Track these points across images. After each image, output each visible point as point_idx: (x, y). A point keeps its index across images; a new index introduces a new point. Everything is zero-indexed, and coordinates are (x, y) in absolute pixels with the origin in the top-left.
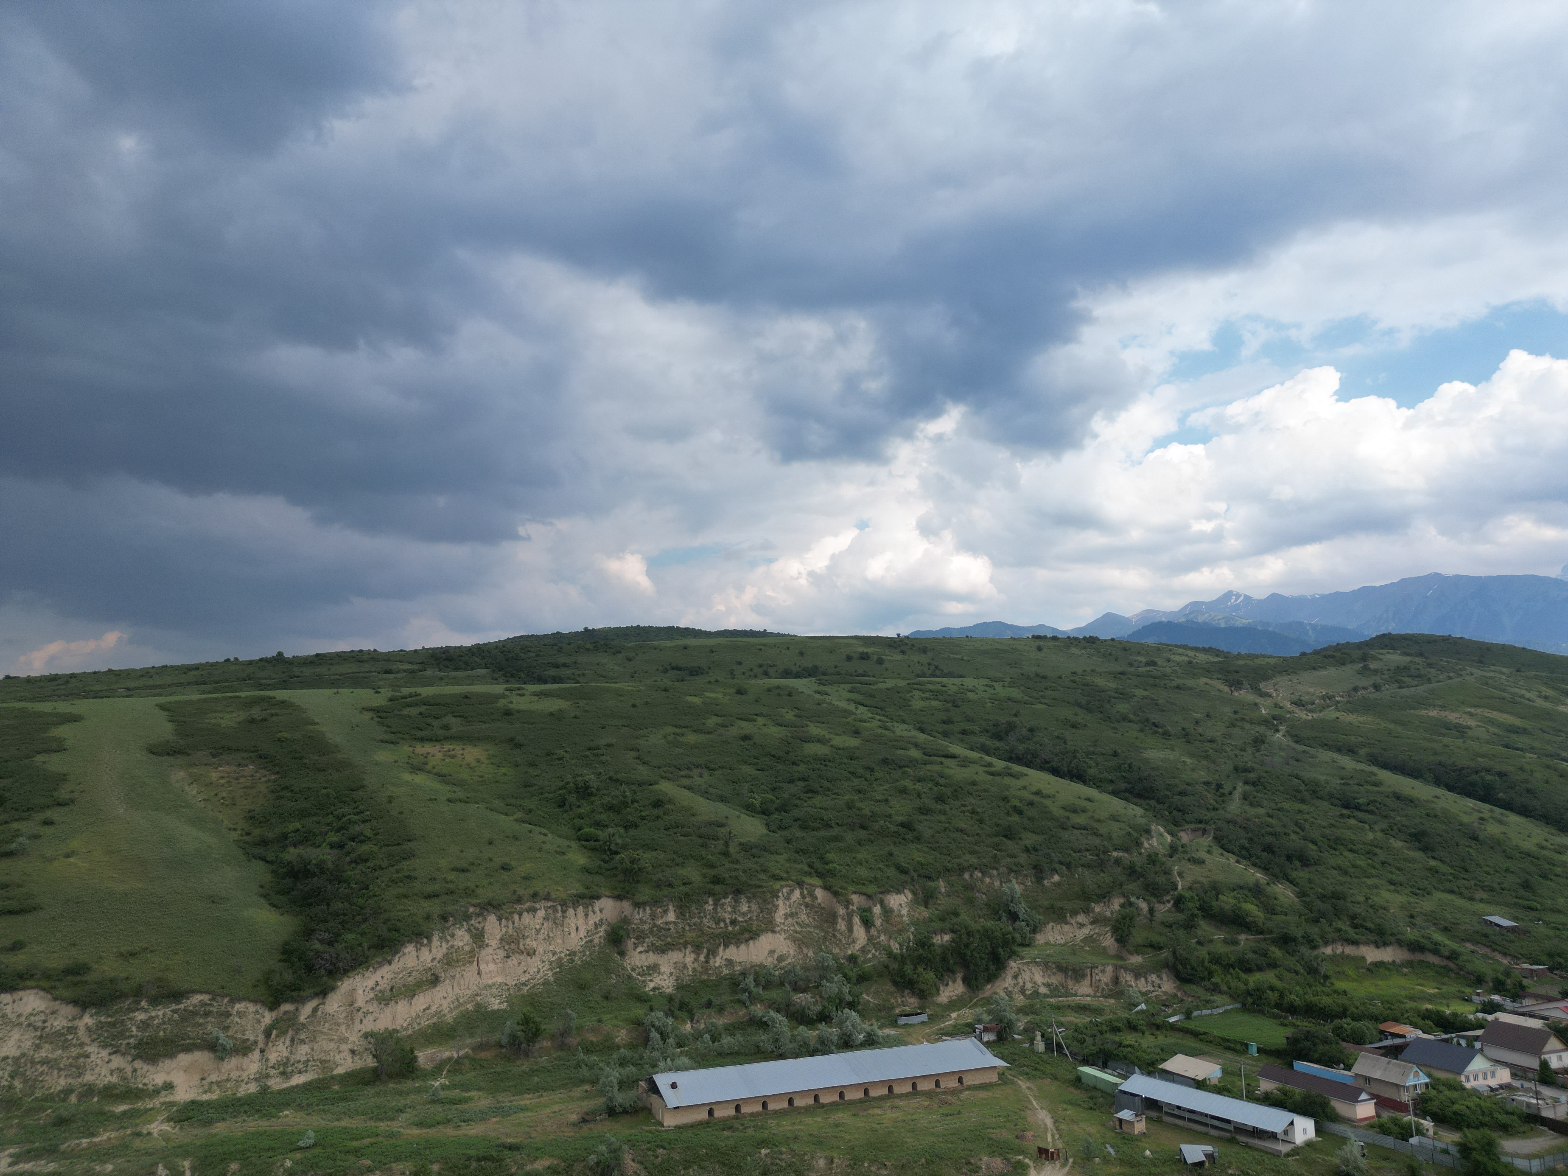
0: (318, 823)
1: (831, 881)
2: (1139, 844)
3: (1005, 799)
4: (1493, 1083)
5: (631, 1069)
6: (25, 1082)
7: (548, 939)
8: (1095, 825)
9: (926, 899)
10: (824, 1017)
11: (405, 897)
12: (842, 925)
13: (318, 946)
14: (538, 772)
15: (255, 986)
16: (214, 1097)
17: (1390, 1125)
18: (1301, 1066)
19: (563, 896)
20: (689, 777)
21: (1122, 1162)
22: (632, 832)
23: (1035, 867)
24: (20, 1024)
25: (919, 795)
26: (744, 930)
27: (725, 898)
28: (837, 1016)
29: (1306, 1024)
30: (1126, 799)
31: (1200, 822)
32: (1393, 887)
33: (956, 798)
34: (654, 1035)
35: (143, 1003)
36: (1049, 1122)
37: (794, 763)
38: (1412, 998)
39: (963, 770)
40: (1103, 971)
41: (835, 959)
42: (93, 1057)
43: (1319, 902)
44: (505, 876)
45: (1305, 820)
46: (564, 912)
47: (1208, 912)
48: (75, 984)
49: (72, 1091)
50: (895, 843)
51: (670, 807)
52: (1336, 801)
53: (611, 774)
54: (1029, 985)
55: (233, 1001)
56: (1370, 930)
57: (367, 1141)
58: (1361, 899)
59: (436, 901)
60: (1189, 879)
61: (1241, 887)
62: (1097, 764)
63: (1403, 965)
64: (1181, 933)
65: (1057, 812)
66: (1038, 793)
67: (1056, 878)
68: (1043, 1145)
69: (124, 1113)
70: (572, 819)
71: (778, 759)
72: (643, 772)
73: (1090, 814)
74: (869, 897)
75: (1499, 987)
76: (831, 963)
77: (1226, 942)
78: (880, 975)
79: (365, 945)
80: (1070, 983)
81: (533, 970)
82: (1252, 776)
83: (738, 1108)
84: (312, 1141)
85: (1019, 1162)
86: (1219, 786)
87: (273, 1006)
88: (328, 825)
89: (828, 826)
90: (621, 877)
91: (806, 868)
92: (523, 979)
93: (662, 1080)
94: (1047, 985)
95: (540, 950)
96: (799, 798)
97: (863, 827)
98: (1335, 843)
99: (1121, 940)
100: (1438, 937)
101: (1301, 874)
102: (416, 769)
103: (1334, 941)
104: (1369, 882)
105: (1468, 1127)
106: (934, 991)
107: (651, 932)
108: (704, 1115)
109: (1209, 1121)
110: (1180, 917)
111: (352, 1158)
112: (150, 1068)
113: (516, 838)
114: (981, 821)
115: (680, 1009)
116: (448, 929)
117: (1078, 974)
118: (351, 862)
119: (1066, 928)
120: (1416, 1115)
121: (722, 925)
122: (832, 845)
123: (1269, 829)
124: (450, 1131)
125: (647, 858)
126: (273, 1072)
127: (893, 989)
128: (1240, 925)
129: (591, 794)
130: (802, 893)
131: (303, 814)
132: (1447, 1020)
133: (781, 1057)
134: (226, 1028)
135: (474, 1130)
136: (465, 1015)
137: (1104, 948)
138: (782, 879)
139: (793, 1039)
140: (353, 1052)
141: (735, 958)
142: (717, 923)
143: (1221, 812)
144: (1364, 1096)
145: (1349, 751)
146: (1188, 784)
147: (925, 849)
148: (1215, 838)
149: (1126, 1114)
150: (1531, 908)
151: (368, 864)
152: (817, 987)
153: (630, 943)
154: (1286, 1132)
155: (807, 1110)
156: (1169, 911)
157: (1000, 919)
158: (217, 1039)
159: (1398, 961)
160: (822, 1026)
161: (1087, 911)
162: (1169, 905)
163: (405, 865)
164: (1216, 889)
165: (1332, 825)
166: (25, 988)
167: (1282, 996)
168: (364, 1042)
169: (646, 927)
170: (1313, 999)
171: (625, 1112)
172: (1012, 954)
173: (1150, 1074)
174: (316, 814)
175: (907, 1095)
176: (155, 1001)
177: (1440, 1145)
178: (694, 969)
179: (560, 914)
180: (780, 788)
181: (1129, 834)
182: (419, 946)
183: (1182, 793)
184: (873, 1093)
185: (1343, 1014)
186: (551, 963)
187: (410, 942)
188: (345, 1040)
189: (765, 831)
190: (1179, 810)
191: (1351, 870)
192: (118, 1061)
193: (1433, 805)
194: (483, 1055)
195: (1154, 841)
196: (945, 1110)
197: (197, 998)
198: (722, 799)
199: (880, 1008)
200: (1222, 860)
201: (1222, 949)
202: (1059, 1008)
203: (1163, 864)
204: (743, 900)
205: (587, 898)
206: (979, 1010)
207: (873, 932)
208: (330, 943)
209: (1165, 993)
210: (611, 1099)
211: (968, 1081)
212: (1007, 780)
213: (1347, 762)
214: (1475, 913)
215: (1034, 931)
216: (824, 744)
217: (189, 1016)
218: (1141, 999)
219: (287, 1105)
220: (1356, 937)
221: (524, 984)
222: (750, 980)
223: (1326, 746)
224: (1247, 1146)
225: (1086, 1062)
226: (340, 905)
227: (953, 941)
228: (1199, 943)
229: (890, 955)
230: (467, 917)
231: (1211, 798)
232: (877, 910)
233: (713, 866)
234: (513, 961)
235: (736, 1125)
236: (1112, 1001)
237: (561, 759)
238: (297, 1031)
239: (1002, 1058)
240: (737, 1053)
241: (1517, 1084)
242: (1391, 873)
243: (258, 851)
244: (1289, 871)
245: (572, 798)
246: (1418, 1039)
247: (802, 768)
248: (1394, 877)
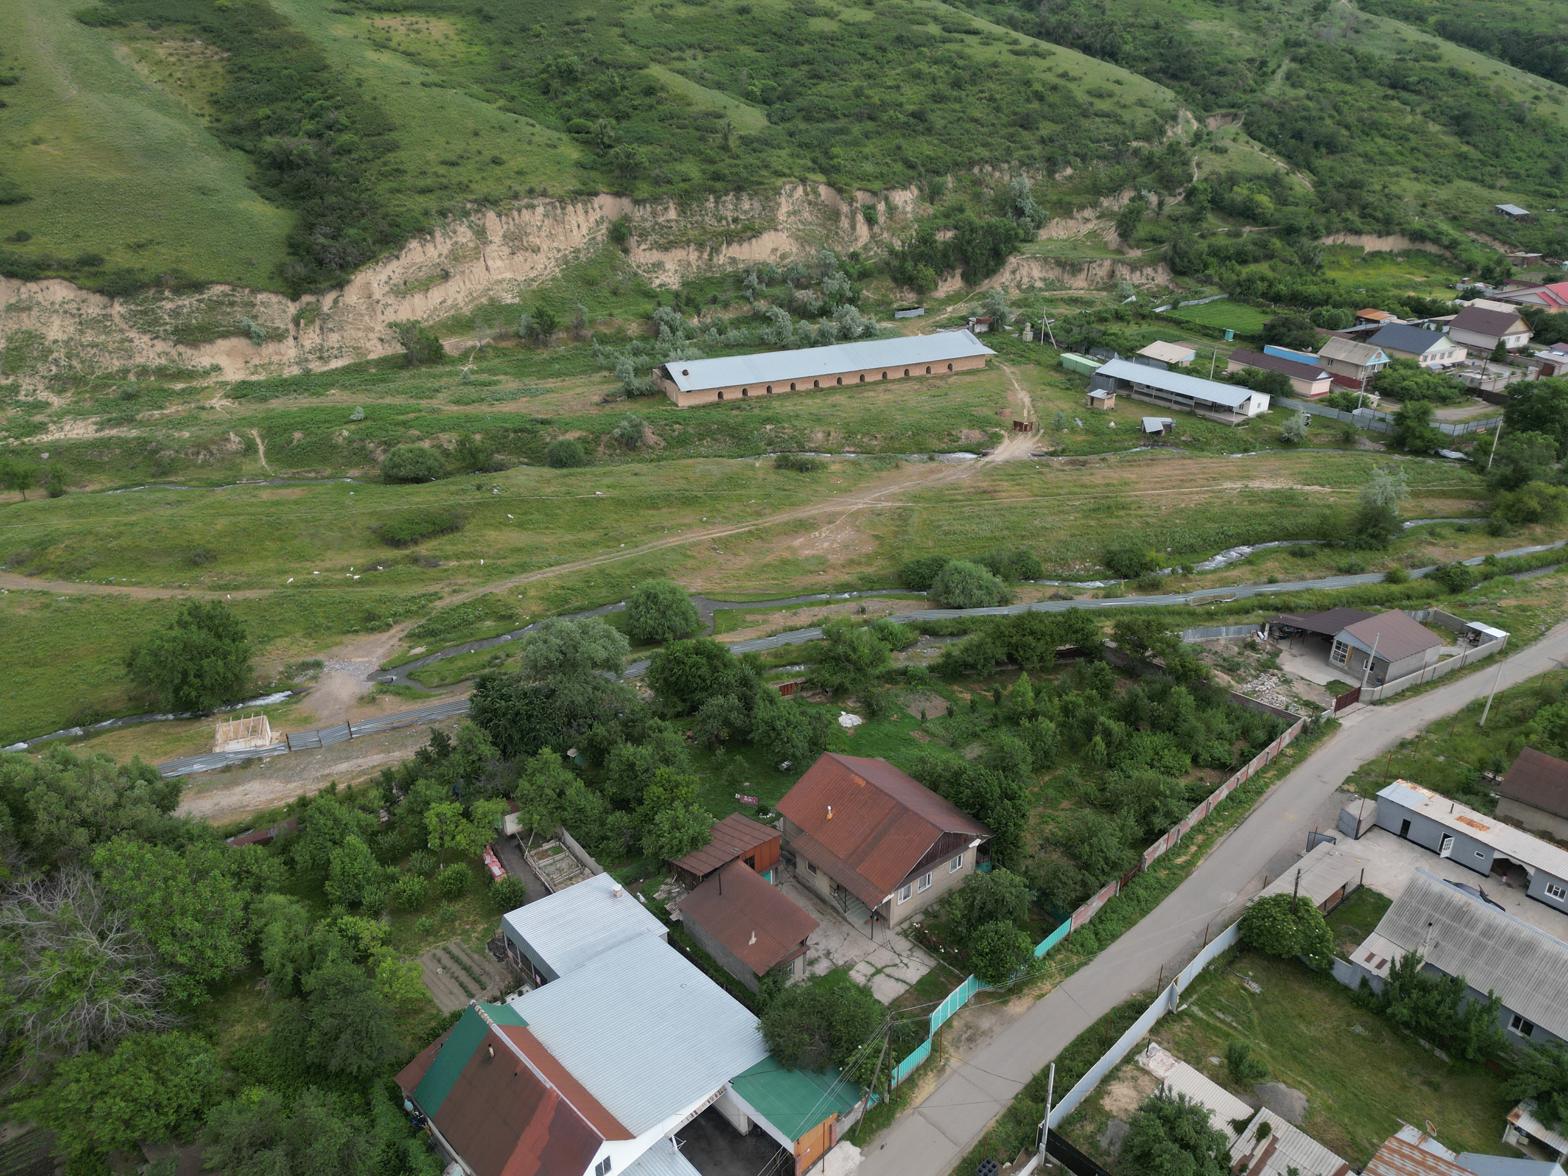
0: (288, 109)
1: (835, 177)
2: (1162, 132)
3: (1028, 83)
4: (1447, 362)
5: (644, 359)
6: (83, 362)
7: (551, 236)
8: (1119, 111)
9: (933, 195)
10: (825, 312)
11: (399, 191)
12: (845, 223)
13: (322, 240)
14: (513, 52)
15: (271, 278)
16: (262, 377)
17: (1340, 400)
18: (1271, 350)
19: (561, 192)
20: (682, 59)
21: (1087, 431)
22: (625, 124)
23: (1049, 160)
24: (56, 311)
25: (934, 81)
26: (746, 229)
27: (726, 195)
28: (837, 311)
29: (1284, 312)
30: (1158, 81)
31: (1233, 106)
32: (1414, 175)
33: (974, 83)
34: (664, 328)
35: (167, 293)
36: (1027, 400)
37: (798, 43)
38: (1398, 286)
39: (986, 48)
40: (1101, 266)
41: (837, 257)
42: (137, 342)
43: (1334, 192)
44: (498, 170)
45: (1346, 103)
46: (563, 209)
47: (1219, 205)
48: (95, 274)
49: (128, 371)
50: (904, 135)
51: (664, 95)
52: (1385, 81)
53: (596, 54)
54: (1025, 280)
55: (254, 291)
56: (1377, 220)
57: (412, 416)
58: (1377, 187)
59: (432, 196)
60: (1207, 169)
61: (1259, 178)
62: (1134, 38)
63: (1399, 254)
64: (1186, 227)
65: (1081, 96)
66: (1064, 75)
67: (1069, 171)
68: (1018, 420)
69: (183, 390)
70: (558, 108)
71: (779, 37)
72: (631, 53)
73: (1116, 99)
74: (874, 193)
75: (1487, 275)
76: (833, 260)
77: (1229, 234)
78: (881, 272)
79: (370, 240)
80: (1066, 277)
81: (540, 267)
82: (1302, 51)
83: (745, 392)
84: (362, 416)
85: (995, 433)
86: (1264, 64)
87: (295, 298)
88: (300, 111)
89: (834, 117)
90: (617, 173)
91: (810, 164)
92: (532, 275)
93: (674, 368)
94: (1044, 280)
95: (545, 247)
96: (803, 85)
97: (871, 118)
98: (1371, 128)
99: (1124, 235)
100: (1445, 226)
101: (1324, 162)
102: (381, 46)
103: (1338, 231)
104: (1392, 169)
105: (1411, 399)
106: (932, 286)
107: (653, 230)
108: (714, 398)
109: (1174, 398)
110: (1189, 210)
111: (401, 430)
112: (195, 352)
113: (503, 130)
114: (998, 109)
115: (687, 304)
116: (448, 224)
117: (1074, 268)
118: (334, 153)
119: (1071, 223)
120: (1366, 391)
121: (724, 222)
122: (838, 138)
123: (1304, 113)
124: (485, 408)
125: (642, 152)
126: (310, 357)
127: (892, 285)
128: (1248, 217)
129: (576, 79)
130: (805, 190)
131: (270, 99)
132: (1425, 306)
133: (784, 348)
134: (255, 317)
135: (508, 408)
136: (480, 308)
137: (1106, 243)
138: (784, 175)
139: (795, 332)
140: (382, 340)
141: (737, 256)
142: (719, 221)
143: (1259, 94)
144: (1323, 375)
145: (1417, 19)
146: (1230, 62)
147: (936, 142)
148: (1244, 124)
149: (1099, 393)
150: (1550, 196)
151: (353, 156)
152: (819, 284)
153: (633, 241)
154: (1241, 406)
155: (808, 393)
156: (1179, 204)
157: (1005, 215)
158: (249, 327)
159: (1396, 250)
160: (824, 320)
161: (1094, 205)
162: (1180, 198)
163: (390, 157)
164: (1232, 180)
165: (1372, 108)
166: (47, 278)
167: (1270, 286)
168: (389, 331)
169: (648, 225)
170: (1300, 288)
171: (642, 394)
172: (1014, 250)
173: (1127, 358)
174: (283, 99)
175: (900, 380)
176: (178, 291)
177: (1379, 415)
178: (698, 267)
179: (559, 211)
180: (783, 73)
181: (1154, 121)
182: (423, 243)
183: (1222, 73)
184: (868, 379)
185: (1326, 302)
186: (557, 260)
187: (414, 237)
188: (372, 330)
189: (767, 123)
190: (1214, 93)
191: (1377, 157)
192: (160, 346)
193: (1488, 83)
194: (504, 344)
195: (1179, 130)
196: (934, 392)
197: (218, 289)
198: (719, 86)
199: (879, 304)
200: (1247, 149)
201: (1222, 241)
202: (1051, 301)
203: (1183, 154)
204: (745, 197)
205: (584, 194)
206: (974, 304)
207: (876, 229)
208: (334, 238)
209: (1157, 286)
210: (628, 384)
211: (956, 368)
212: (1033, 61)
213: (1411, 33)
214: (1491, 202)
215: (1038, 227)
216: (832, 18)
217: (215, 305)
218: (1133, 291)
219: (332, 385)
220: (1361, 226)
221: (533, 280)
222: (754, 278)
223: (1394, 13)
224: (1204, 418)
225: (1070, 349)
226: (334, 199)
227: (956, 237)
228: (1202, 236)
229: (892, 252)
230: (466, 214)
231: (1250, 78)
232: (881, 207)
233: (712, 162)
234: (519, 258)
235: (744, 405)
236: (1105, 294)
237: (537, 36)
238: (324, 321)
239: (991, 347)
240: (743, 345)
241: (1469, 362)
242: (1418, 160)
243: (233, 139)
244: (1312, 159)
245: (556, 84)
246: (1391, 324)
247: (806, 48)
248: (1419, 164)
